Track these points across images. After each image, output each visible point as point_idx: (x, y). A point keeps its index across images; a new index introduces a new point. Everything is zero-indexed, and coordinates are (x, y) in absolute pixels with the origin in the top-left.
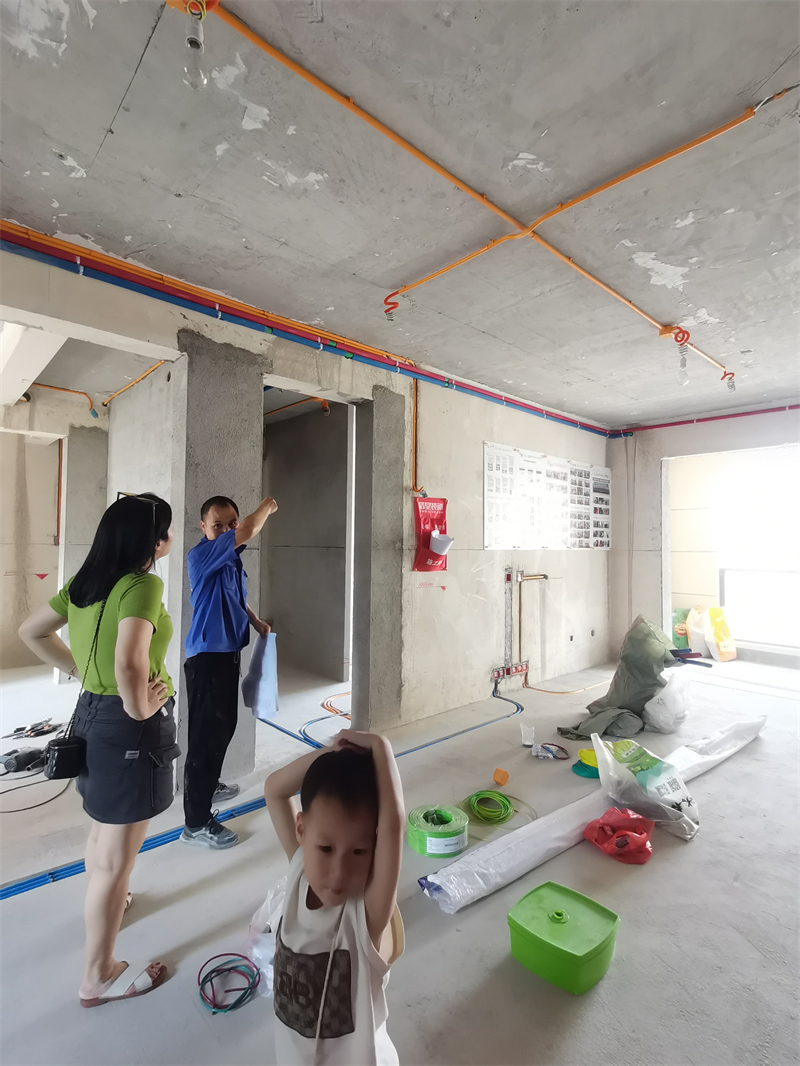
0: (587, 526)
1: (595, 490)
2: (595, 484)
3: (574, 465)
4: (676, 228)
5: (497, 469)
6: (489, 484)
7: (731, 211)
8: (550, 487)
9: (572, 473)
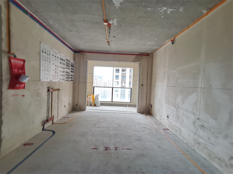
0: (69, 75)
1: (71, 66)
2: (71, 64)
3: (67, 58)
5: (45, 53)
6: (42, 57)
8: (61, 63)
9: (66, 60)
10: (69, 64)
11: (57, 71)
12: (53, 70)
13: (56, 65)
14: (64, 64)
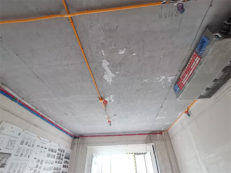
1: (65, 158)
2: (66, 155)
3: (60, 147)
4: (118, 54)
5: (26, 144)
6: (17, 151)
7: (134, 54)
8: (49, 155)
9: (59, 150)
10: (62, 155)
11: (38, 169)
13: (39, 160)
14: (54, 156)
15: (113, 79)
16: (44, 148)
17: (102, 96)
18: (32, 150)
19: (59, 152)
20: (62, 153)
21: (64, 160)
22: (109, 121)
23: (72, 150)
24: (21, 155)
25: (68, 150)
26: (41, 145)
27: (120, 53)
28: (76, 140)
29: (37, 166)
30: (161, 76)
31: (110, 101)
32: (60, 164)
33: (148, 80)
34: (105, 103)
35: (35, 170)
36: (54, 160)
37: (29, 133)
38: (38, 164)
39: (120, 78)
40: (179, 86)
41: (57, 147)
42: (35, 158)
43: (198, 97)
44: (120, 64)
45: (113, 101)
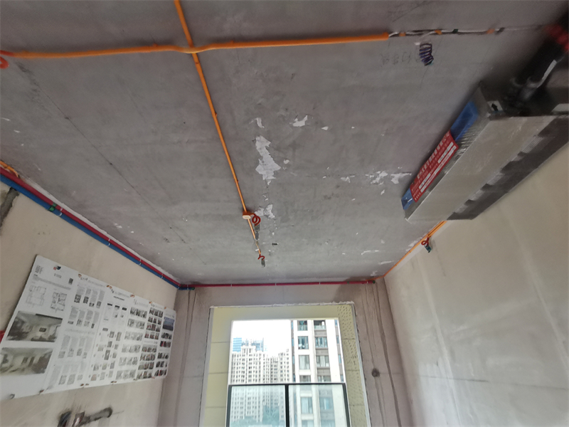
0: (153, 358)
1: (165, 327)
2: (165, 322)
3: (154, 306)
4: (292, 127)
5: (84, 302)
6: (71, 315)
7: (326, 128)
8: (131, 323)
9: (151, 312)
10: (157, 322)
11: (112, 350)
12: (100, 349)
13: (112, 333)
14: (142, 325)
15: (276, 173)
16: (121, 308)
17: (250, 205)
18: (97, 314)
19: (151, 315)
20: (158, 318)
21: (162, 331)
22: (260, 256)
23: (177, 312)
24: (79, 322)
25: (169, 313)
26: (115, 302)
27: (295, 125)
28: (186, 292)
29: (110, 344)
30: (379, 172)
31: (267, 216)
32: (154, 340)
33: (351, 179)
34: (255, 220)
35: (108, 352)
36: (144, 331)
37: (90, 278)
38: (111, 339)
39: (292, 173)
40: (412, 194)
41: (147, 306)
42: (105, 330)
43: (448, 216)
44: (294, 146)
45: (272, 216)
